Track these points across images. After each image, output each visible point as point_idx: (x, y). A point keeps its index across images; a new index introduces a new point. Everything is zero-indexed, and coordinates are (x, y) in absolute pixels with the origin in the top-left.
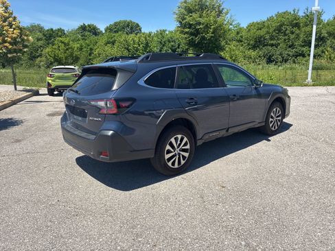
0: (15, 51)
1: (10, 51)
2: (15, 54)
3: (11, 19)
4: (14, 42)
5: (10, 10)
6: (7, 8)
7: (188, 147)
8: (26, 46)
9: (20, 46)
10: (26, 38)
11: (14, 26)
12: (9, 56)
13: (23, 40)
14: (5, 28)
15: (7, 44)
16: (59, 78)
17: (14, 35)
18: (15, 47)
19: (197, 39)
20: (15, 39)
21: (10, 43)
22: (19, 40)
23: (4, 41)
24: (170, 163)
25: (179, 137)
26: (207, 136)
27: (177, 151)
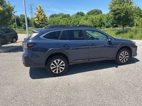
0: (43, 24)
1: (40, 24)
2: (42, 25)
3: (41, 12)
4: (42, 20)
5: (42, 8)
6: (40, 8)
7: (64, 65)
8: (46, 22)
9: (44, 22)
10: (46, 19)
11: (42, 15)
12: (40, 25)
13: (45, 20)
14: (39, 15)
15: (40, 21)
17: (42, 18)
18: (42, 22)
19: (117, 17)
21: (41, 21)
23: (39, 20)
24: (54, 71)
25: (59, 60)
26: (75, 61)
27: (58, 66)
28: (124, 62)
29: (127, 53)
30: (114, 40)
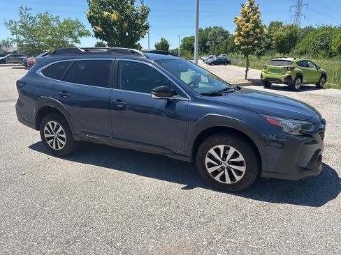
0: (247, 44)
1: (242, 44)
2: (246, 47)
4: (247, 35)
5: (255, 5)
6: (251, 4)
7: (64, 136)
9: (251, 39)
11: (251, 21)
12: (242, 47)
13: (255, 33)
15: (240, 38)
16: (272, 70)
17: (248, 29)
18: (246, 40)
20: (248, 32)
22: (252, 32)
23: (240, 35)
24: (49, 142)
25: (56, 123)
26: (83, 135)
27: (55, 135)
28: (225, 181)
29: (239, 155)
30: (190, 99)
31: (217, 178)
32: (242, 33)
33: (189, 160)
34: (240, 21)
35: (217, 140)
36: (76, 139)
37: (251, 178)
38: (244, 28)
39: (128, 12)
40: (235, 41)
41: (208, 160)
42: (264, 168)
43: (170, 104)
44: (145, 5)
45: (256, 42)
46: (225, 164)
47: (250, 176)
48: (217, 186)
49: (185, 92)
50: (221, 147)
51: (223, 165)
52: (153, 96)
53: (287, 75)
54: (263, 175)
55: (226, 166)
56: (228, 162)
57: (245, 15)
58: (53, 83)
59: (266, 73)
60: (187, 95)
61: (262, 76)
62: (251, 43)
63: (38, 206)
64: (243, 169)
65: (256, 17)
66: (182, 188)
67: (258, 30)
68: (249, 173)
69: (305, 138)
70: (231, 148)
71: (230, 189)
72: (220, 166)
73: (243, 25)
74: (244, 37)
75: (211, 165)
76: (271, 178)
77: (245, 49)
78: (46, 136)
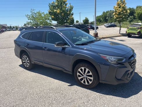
0: (120, 18)
1: (117, 18)
3: (121, 4)
11: (121, 7)
12: (117, 20)
16: (131, 29)
18: (119, 16)
20: (120, 12)
22: (122, 12)
23: (116, 14)
24: (24, 64)
25: (26, 57)
26: (35, 61)
27: (26, 61)
28: (85, 83)
29: (90, 72)
30: (71, 47)
31: (82, 82)
32: (117, 13)
33: (71, 73)
34: (116, 8)
35: (81, 65)
36: (33, 63)
37: (95, 83)
38: (118, 11)
39: (64, 9)
40: (114, 17)
41: (78, 74)
42: (100, 79)
43: (64, 49)
44: (71, 5)
45: (124, 17)
46: (85, 76)
47: (95, 82)
48: (82, 85)
49: (69, 44)
50: (83, 68)
51: (84, 76)
52: (55, 46)
53: (138, 31)
54: (101, 82)
55: (85, 77)
56: (86, 75)
57: (118, 5)
58: (25, 41)
59: (128, 30)
60: (70, 45)
61: (126, 32)
62: (121, 17)
63: (10, 90)
64: (92, 78)
65: (124, 5)
66: (68, 86)
67: (125, 11)
68: (95, 81)
69: (119, 65)
70: (87, 69)
71: (87, 87)
72: (83, 77)
73: (117, 10)
74: (118, 15)
75: (79, 76)
76: (104, 83)
77: (119, 20)
78: (23, 61)
